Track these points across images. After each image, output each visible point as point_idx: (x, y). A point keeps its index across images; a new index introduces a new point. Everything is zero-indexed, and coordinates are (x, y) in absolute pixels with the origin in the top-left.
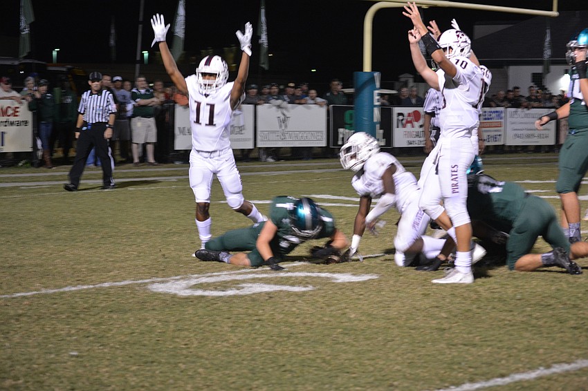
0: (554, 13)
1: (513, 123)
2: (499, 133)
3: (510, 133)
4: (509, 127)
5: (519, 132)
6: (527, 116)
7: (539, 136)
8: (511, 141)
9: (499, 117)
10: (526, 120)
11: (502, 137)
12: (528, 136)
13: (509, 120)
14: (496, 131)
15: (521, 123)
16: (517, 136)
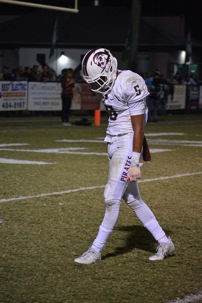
0: (76, 10)
1: (33, 94)
2: (22, 101)
3: (31, 101)
4: (31, 96)
5: (38, 101)
6: (43, 88)
7: (52, 104)
8: (32, 107)
9: (23, 88)
10: (43, 91)
11: (26, 104)
12: (44, 104)
13: (30, 91)
14: (20, 99)
15: (39, 94)
16: (36, 103)
